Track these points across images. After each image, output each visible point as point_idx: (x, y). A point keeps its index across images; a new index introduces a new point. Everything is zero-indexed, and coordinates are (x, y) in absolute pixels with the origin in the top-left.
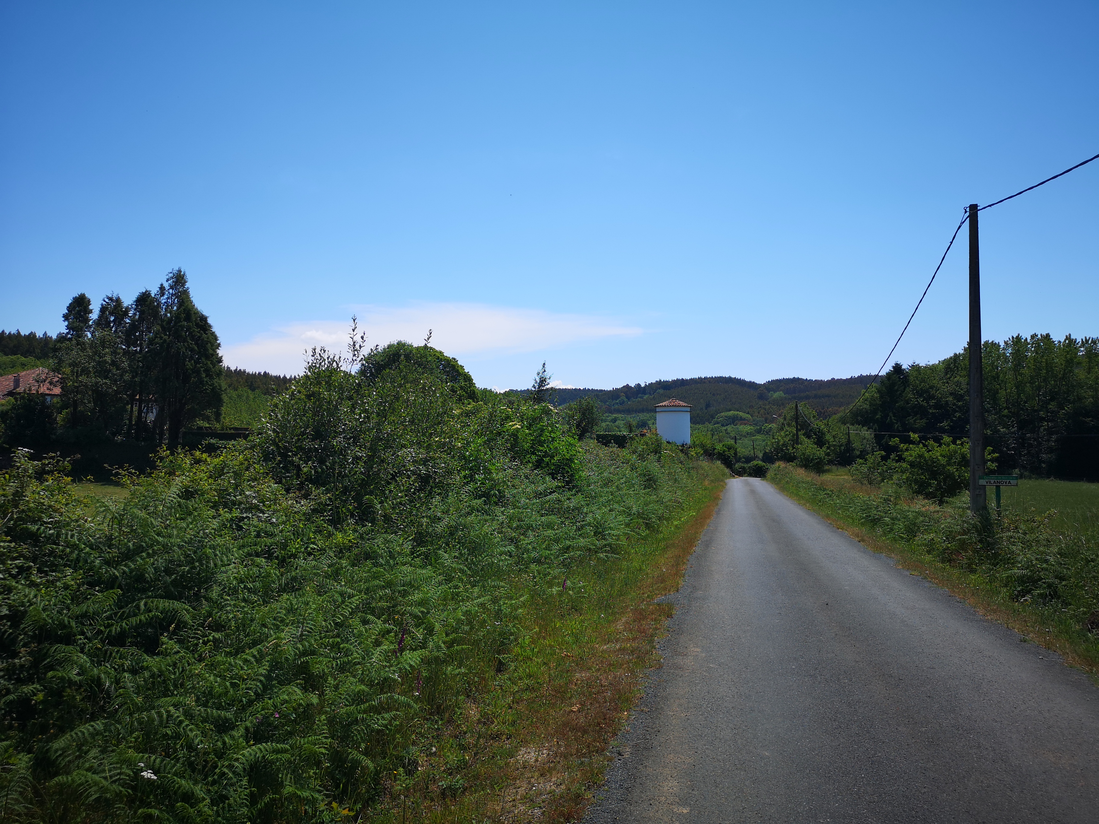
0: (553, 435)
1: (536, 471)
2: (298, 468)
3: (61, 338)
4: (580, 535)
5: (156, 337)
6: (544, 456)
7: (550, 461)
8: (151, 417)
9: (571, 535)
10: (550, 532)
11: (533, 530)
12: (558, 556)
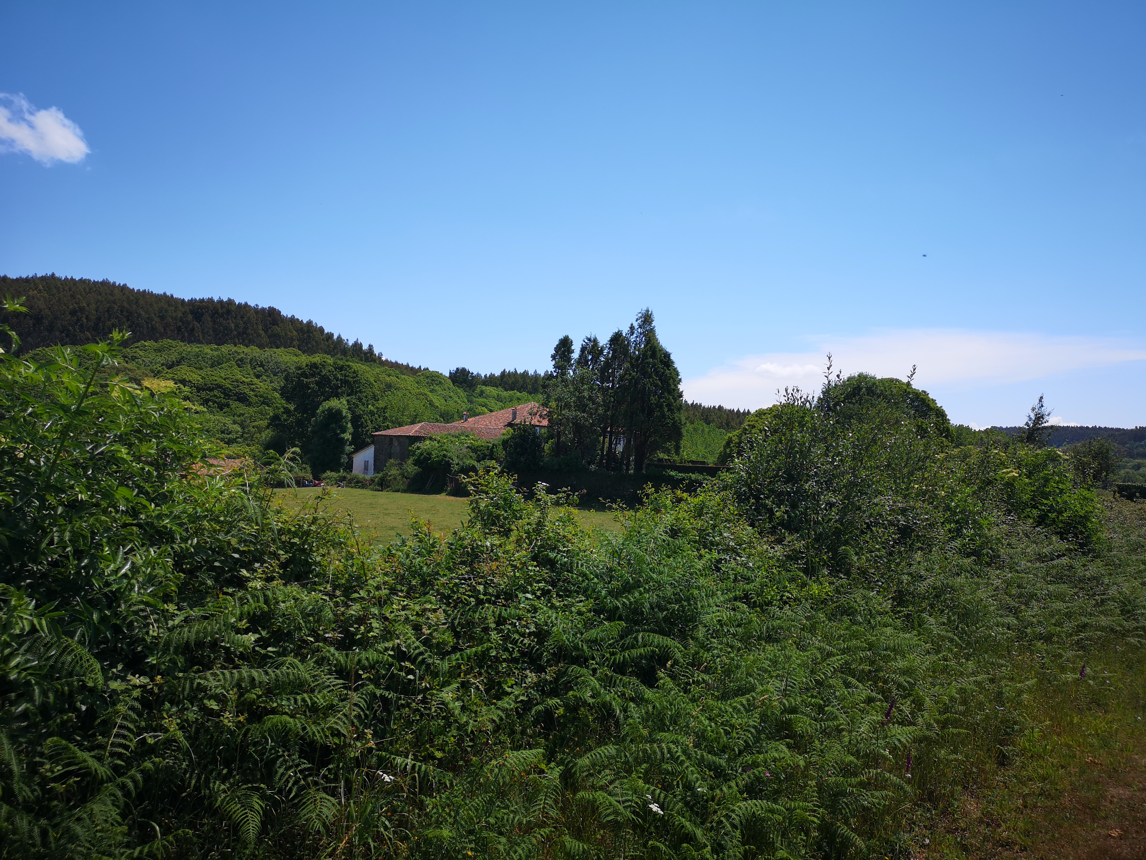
0: (1061, 486)
1: (1039, 529)
2: (771, 512)
3: (549, 377)
4: (1101, 612)
5: (626, 374)
6: (1049, 511)
7: (1058, 518)
8: (620, 448)
9: (1089, 610)
10: (1059, 605)
11: (1037, 600)
12: (1071, 635)
